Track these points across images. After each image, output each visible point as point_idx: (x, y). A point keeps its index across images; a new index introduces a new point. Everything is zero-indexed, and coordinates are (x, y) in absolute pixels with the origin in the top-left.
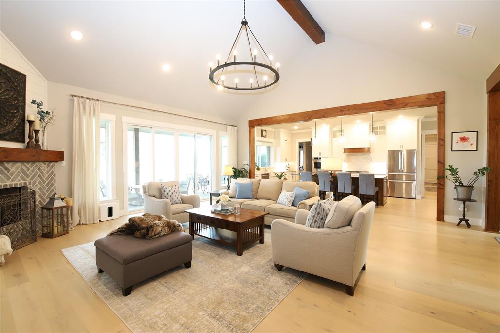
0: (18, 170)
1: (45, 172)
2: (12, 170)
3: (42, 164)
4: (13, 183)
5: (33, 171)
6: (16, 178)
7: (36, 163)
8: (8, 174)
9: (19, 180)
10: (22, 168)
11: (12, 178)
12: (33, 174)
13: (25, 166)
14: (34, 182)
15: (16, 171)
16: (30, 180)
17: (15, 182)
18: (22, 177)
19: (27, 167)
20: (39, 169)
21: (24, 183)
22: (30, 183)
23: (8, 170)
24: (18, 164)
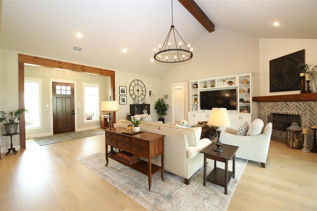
0: (294, 106)
1: (315, 108)
2: (291, 105)
3: (312, 102)
4: (291, 112)
5: (304, 107)
6: (293, 110)
7: (307, 102)
8: (288, 107)
9: (295, 111)
10: (296, 105)
11: (290, 109)
12: (304, 109)
13: (298, 103)
14: (305, 114)
15: (293, 106)
16: (302, 112)
17: (292, 112)
18: (296, 110)
19: (300, 104)
20: (310, 106)
21: (298, 113)
22: (302, 114)
23: (288, 106)
24: (294, 103)
